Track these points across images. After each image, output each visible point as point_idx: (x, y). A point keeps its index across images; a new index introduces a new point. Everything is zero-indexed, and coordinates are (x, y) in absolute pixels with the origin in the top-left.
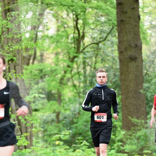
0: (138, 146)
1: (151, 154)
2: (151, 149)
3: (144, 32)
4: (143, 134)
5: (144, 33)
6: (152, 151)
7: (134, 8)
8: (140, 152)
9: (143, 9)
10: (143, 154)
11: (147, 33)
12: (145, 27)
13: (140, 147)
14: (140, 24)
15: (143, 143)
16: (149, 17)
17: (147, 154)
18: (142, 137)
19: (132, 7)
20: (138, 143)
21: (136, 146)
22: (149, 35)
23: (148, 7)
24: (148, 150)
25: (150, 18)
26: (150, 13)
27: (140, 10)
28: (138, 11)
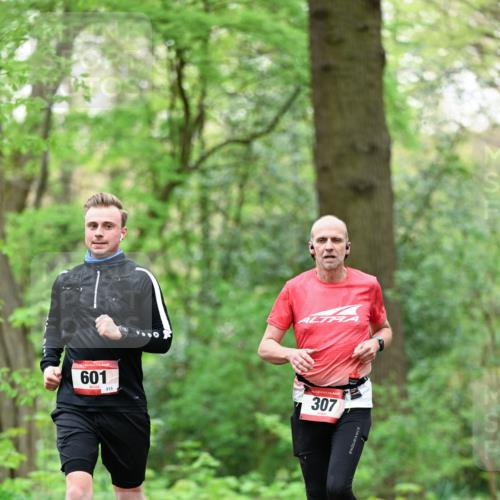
0: (378, 471)
1: (421, 495)
2: (420, 478)
3: (398, 103)
4: (394, 430)
5: (397, 110)
6: (422, 484)
7: (365, 29)
8: (384, 490)
9: (393, 30)
10: (394, 496)
11: (408, 107)
12: (401, 90)
13: (384, 474)
14: (387, 80)
15: (393, 459)
16: (414, 55)
17: (406, 495)
18: (392, 443)
19: (360, 25)
20: (379, 460)
21: (372, 471)
22: (414, 113)
23: (411, 25)
24: (410, 481)
25: (418, 61)
26: (417, 46)
27: (386, 33)
28: (379, 37)
